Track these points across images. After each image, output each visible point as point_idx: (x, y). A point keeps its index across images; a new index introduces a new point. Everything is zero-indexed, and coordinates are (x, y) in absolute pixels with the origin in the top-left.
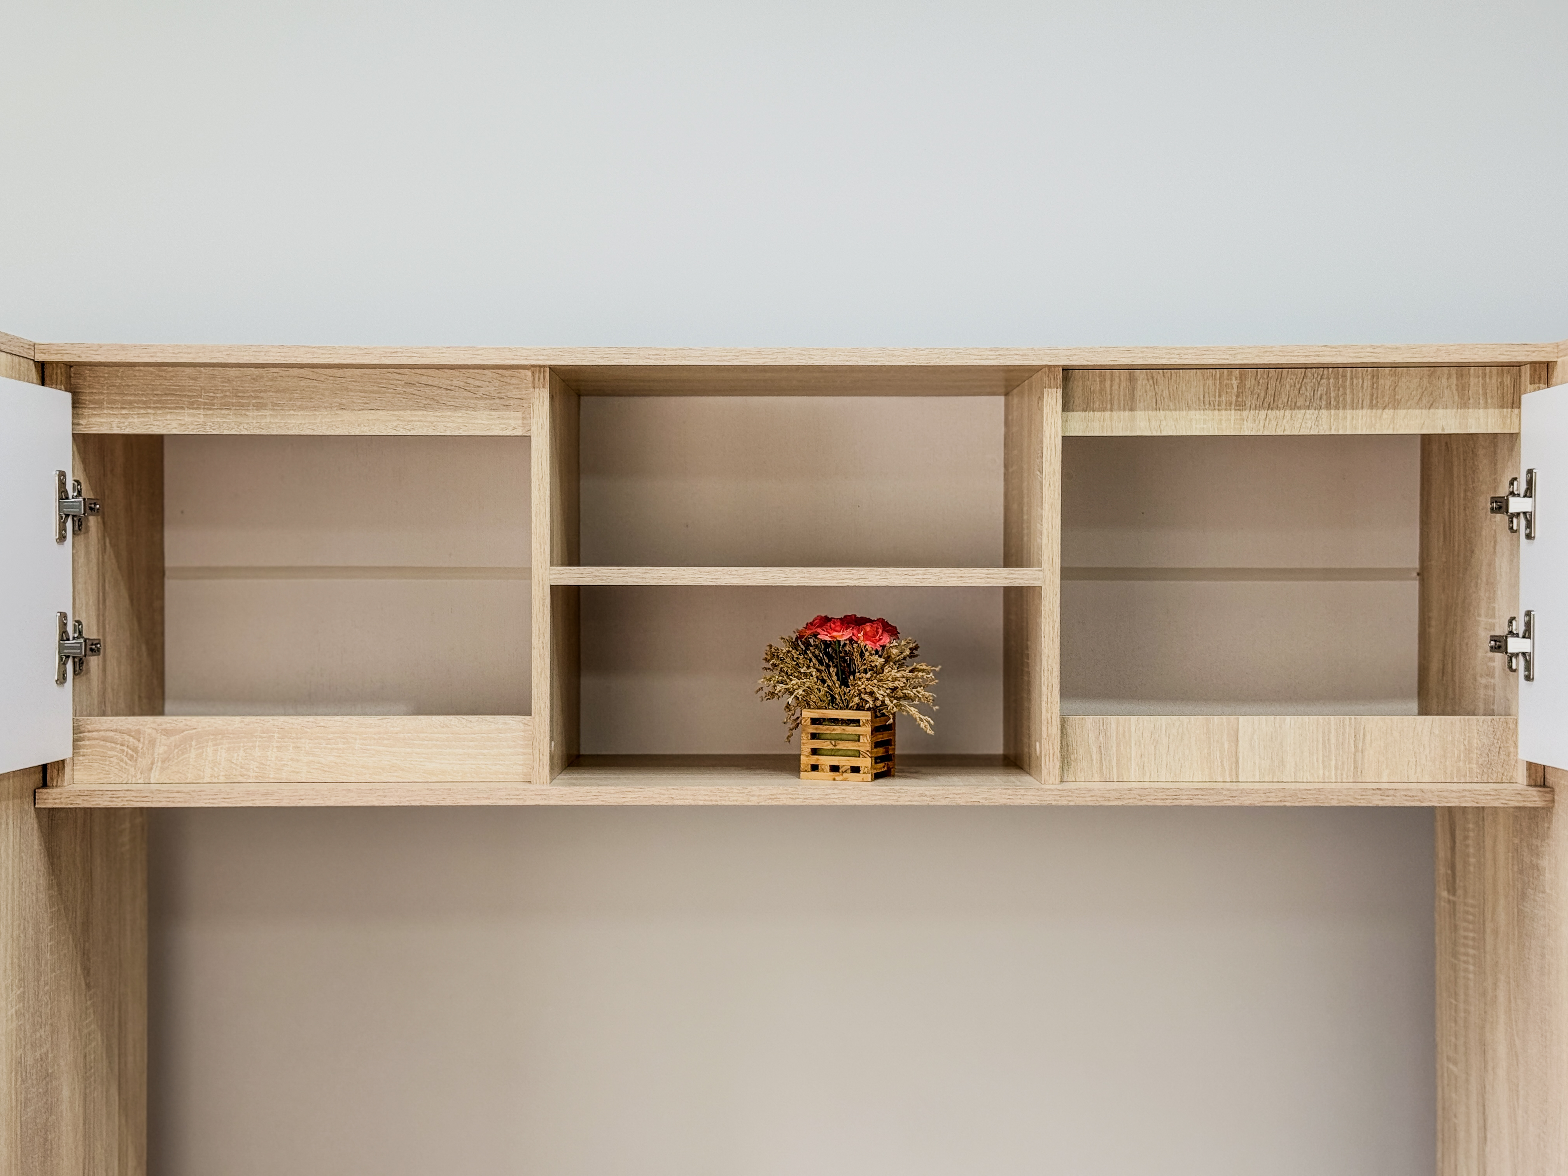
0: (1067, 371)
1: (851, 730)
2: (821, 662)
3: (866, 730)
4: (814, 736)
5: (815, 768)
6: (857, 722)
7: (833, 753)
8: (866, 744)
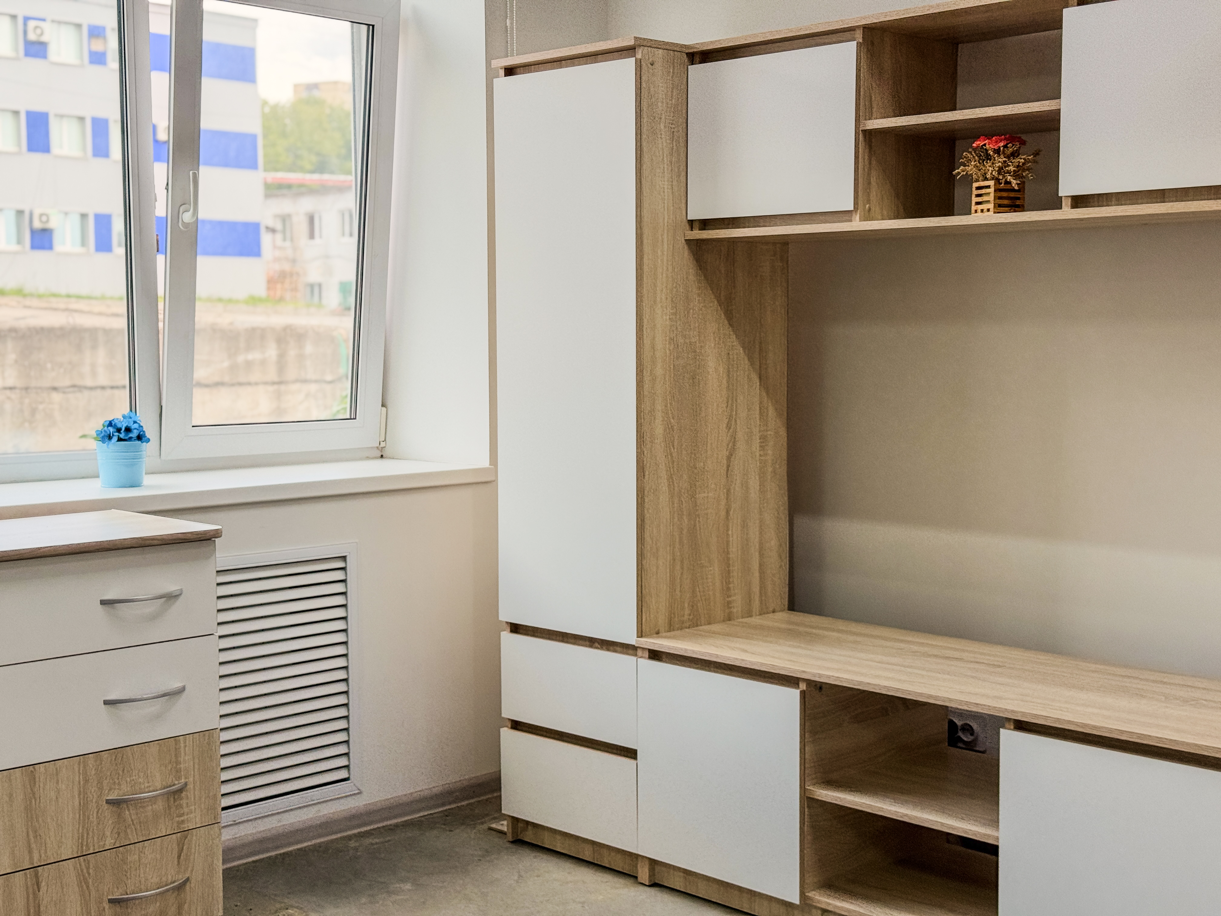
1: (988, 190)
3: (992, 190)
4: (978, 196)
5: (976, 210)
7: (984, 202)
8: (992, 196)
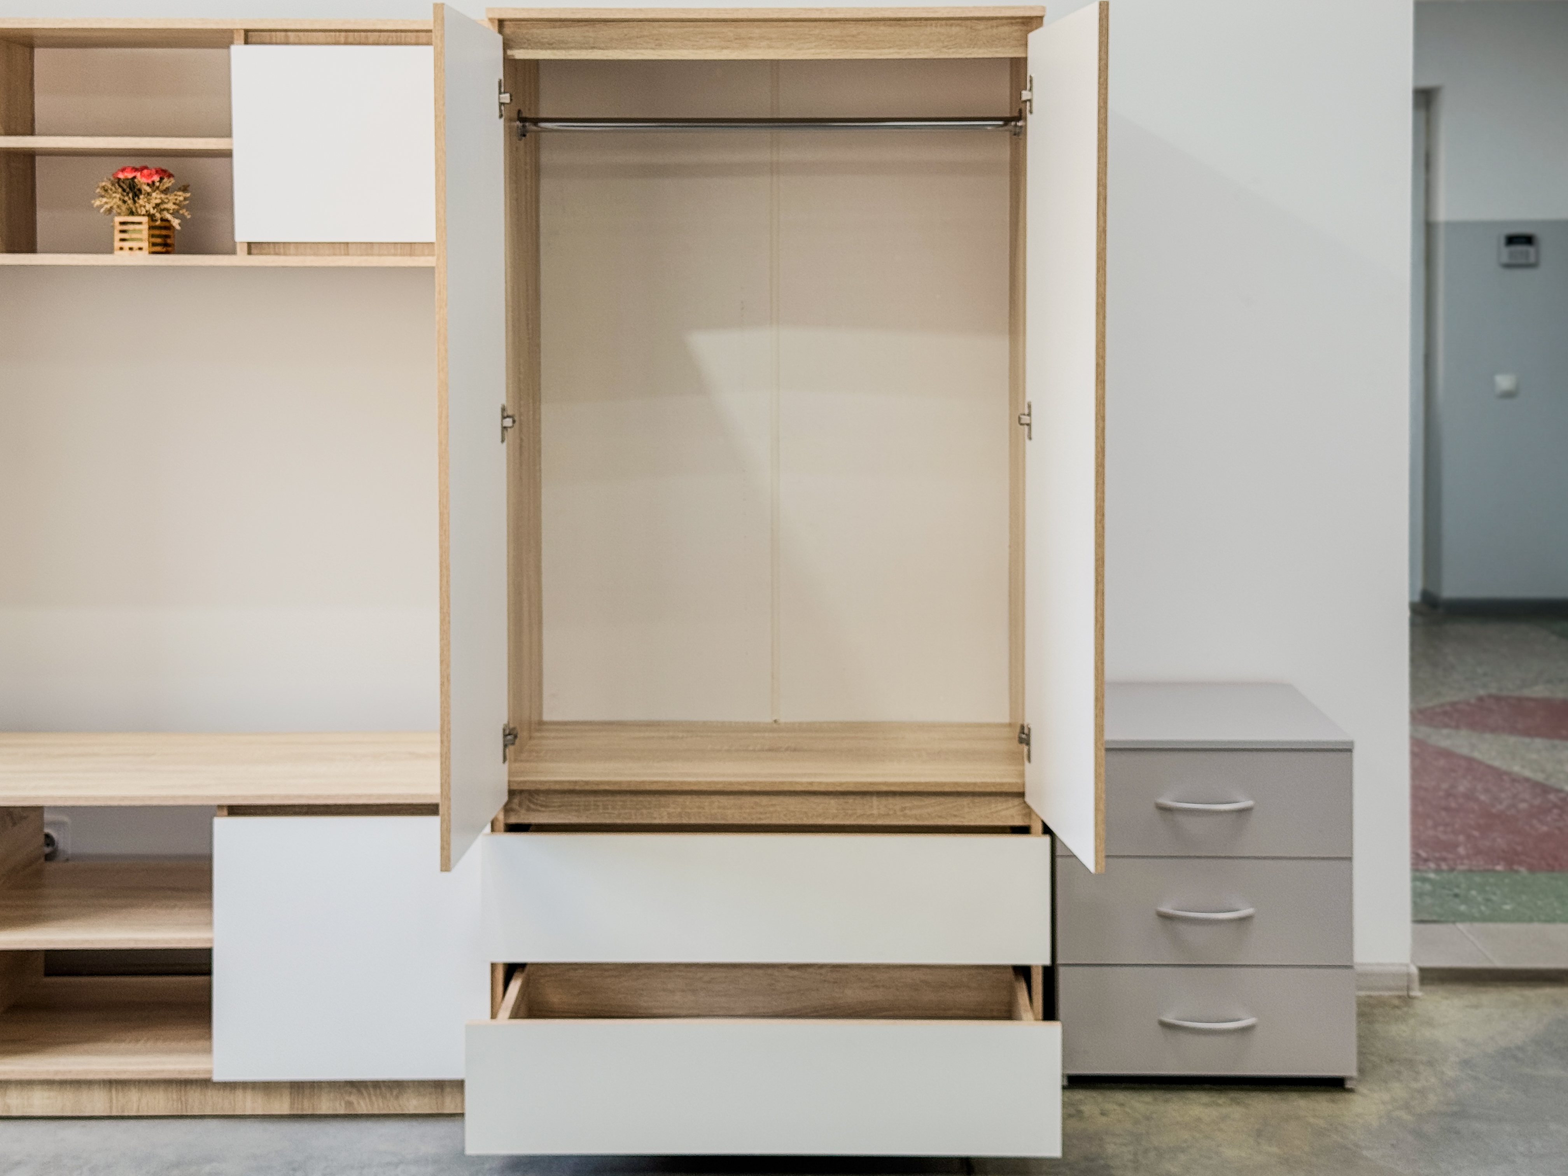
0: (247, 32)
1: (137, 227)
2: (124, 190)
3: (145, 227)
4: (123, 231)
5: (121, 249)
6: (140, 223)
7: (133, 240)
8: (145, 234)
